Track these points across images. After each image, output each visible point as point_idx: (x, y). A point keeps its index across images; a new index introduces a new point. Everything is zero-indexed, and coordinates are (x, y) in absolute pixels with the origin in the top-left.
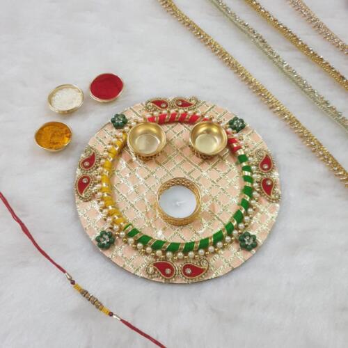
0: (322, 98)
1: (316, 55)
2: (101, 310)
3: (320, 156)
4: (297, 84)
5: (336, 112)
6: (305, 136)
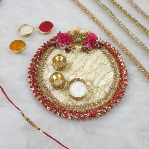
0: (137, 38)
1: (134, 19)
2: (34, 127)
3: (135, 63)
4: (125, 31)
5: (142, 44)
6: (128, 54)
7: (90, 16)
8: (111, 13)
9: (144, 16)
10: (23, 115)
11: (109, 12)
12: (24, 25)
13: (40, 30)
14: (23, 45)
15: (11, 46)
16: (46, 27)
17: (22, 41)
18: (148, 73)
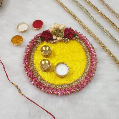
0: (106, 30)
1: (105, 16)
2: (20, 93)
3: (105, 50)
4: (98, 26)
5: (111, 35)
6: (100, 43)
7: (71, 14)
8: (87, 11)
9: (112, 13)
11: (85, 11)
13: (33, 27)
14: (21, 39)
15: (13, 40)
16: (38, 24)
17: (20, 36)
18: (115, 58)
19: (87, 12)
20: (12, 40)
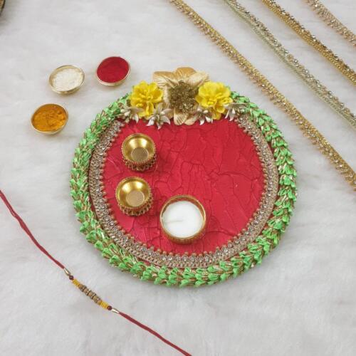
0: (325, 88)
1: (319, 43)
2: (100, 304)
4: (298, 73)
5: (338, 103)
6: (306, 127)
7: (215, 40)
8: (265, 30)
10: (71, 278)
11: (259, 29)
12: (61, 69)
13: (98, 80)
14: (61, 116)
15: (36, 119)
16: (113, 70)
17: (58, 107)
19: (264, 33)
20: (33, 120)
